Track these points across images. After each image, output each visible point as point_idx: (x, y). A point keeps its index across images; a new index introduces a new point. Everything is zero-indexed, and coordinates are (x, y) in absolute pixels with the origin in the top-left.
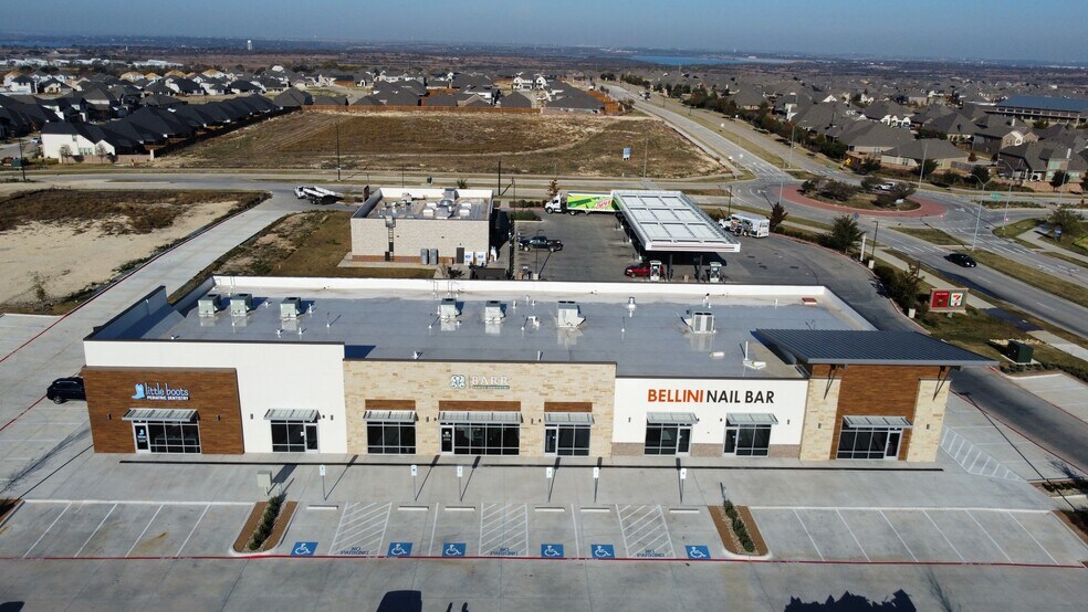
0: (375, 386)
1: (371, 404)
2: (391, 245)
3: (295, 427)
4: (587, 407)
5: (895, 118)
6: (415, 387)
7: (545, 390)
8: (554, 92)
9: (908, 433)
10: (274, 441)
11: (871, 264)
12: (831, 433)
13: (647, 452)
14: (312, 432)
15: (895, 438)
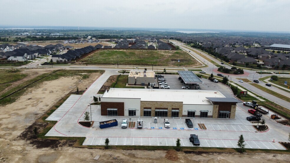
0: (145, 105)
1: (145, 108)
2: (136, 82)
3: (132, 111)
4: (178, 109)
5: (242, 51)
6: (152, 106)
7: (172, 106)
8: (160, 44)
9: (230, 114)
10: (129, 114)
11: (230, 86)
12: (217, 114)
13: (188, 116)
14: (135, 113)
15: (228, 115)
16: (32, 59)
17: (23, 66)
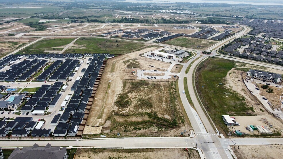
16: (150, 39)
17: (147, 42)
